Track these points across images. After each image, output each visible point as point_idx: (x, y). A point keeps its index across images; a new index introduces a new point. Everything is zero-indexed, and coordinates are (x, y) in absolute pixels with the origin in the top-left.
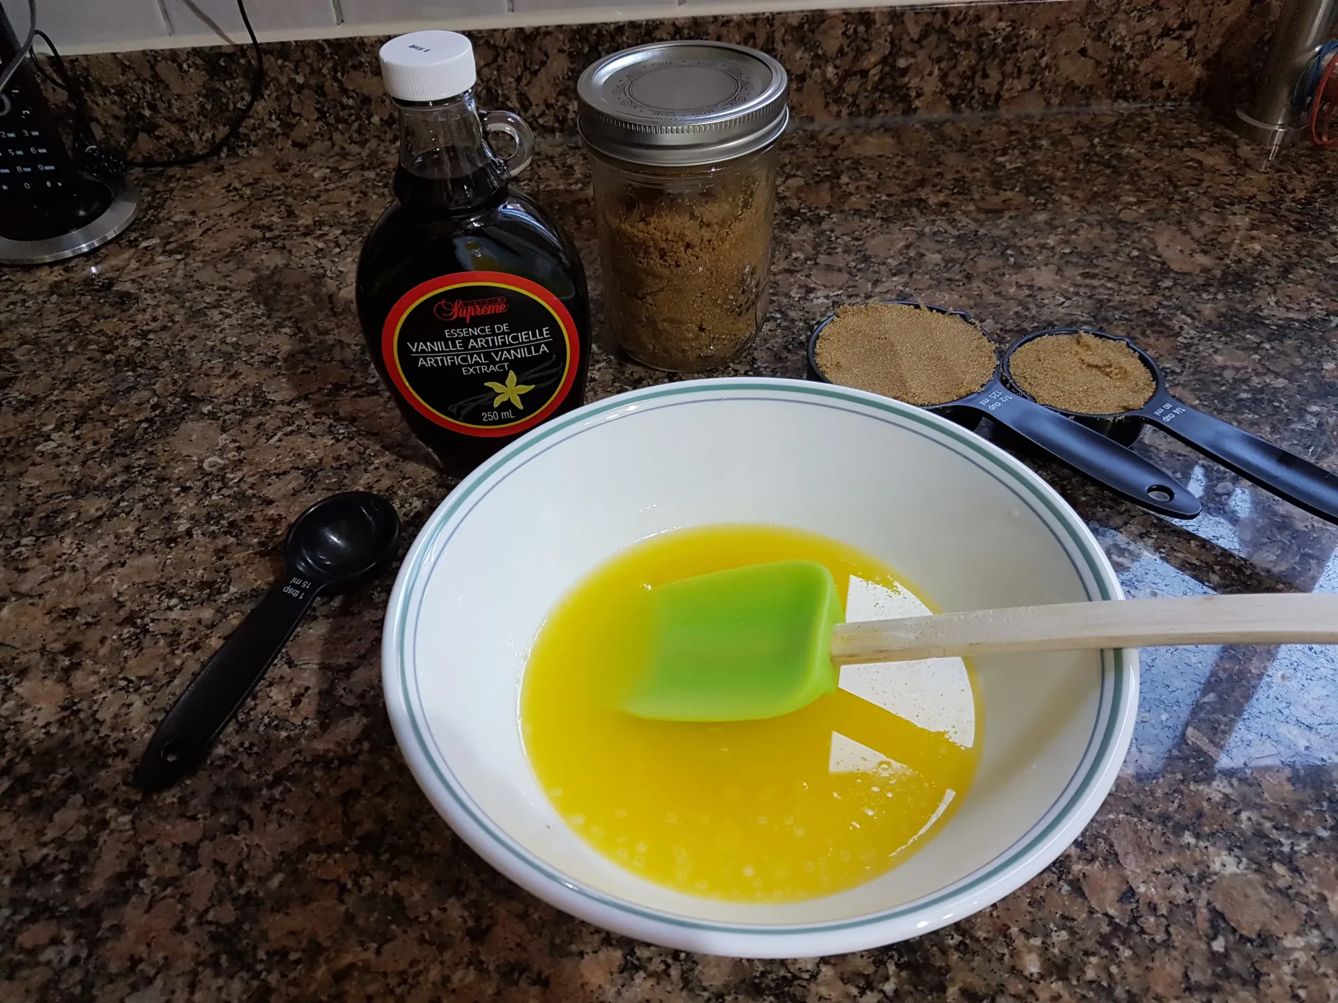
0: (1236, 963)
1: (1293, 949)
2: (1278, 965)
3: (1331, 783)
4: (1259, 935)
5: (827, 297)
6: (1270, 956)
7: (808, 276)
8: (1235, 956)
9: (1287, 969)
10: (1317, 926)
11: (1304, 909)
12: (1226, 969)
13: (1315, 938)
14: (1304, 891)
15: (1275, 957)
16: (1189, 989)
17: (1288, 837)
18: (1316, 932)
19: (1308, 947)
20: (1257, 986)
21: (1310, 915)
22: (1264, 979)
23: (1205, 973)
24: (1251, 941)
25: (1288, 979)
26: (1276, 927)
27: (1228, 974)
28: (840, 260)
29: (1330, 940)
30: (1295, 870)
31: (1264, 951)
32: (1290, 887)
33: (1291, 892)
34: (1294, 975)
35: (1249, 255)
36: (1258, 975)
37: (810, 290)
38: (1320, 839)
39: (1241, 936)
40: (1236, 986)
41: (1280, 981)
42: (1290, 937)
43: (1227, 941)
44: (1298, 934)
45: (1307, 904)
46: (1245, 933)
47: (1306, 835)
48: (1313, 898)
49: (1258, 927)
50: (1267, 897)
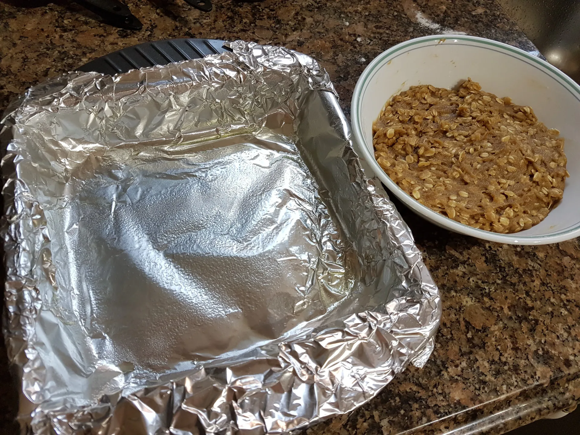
0: (476, 341)
1: (494, 331)
2: (490, 338)
3: (499, 260)
4: (482, 328)
6: (487, 336)
8: (476, 338)
9: (493, 339)
10: (501, 320)
11: (496, 314)
12: (473, 344)
13: (501, 324)
14: (495, 307)
15: (489, 336)
16: (462, 355)
17: (487, 286)
18: (501, 322)
19: (499, 329)
20: (484, 348)
21: (498, 316)
22: (487, 344)
23: (466, 347)
24: (480, 331)
25: (494, 343)
26: (488, 324)
27: (474, 346)
28: (267, 23)
29: (506, 324)
30: (491, 299)
31: (485, 333)
32: (490, 306)
33: (491, 308)
34: (496, 341)
35: (442, 12)
36: (484, 344)
38: (498, 284)
39: (477, 329)
40: (477, 350)
41: (492, 344)
42: (493, 326)
43: (472, 333)
44: (495, 324)
45: (497, 312)
46: (477, 328)
47: (493, 283)
48: (498, 309)
49: (482, 325)
50: (483, 312)
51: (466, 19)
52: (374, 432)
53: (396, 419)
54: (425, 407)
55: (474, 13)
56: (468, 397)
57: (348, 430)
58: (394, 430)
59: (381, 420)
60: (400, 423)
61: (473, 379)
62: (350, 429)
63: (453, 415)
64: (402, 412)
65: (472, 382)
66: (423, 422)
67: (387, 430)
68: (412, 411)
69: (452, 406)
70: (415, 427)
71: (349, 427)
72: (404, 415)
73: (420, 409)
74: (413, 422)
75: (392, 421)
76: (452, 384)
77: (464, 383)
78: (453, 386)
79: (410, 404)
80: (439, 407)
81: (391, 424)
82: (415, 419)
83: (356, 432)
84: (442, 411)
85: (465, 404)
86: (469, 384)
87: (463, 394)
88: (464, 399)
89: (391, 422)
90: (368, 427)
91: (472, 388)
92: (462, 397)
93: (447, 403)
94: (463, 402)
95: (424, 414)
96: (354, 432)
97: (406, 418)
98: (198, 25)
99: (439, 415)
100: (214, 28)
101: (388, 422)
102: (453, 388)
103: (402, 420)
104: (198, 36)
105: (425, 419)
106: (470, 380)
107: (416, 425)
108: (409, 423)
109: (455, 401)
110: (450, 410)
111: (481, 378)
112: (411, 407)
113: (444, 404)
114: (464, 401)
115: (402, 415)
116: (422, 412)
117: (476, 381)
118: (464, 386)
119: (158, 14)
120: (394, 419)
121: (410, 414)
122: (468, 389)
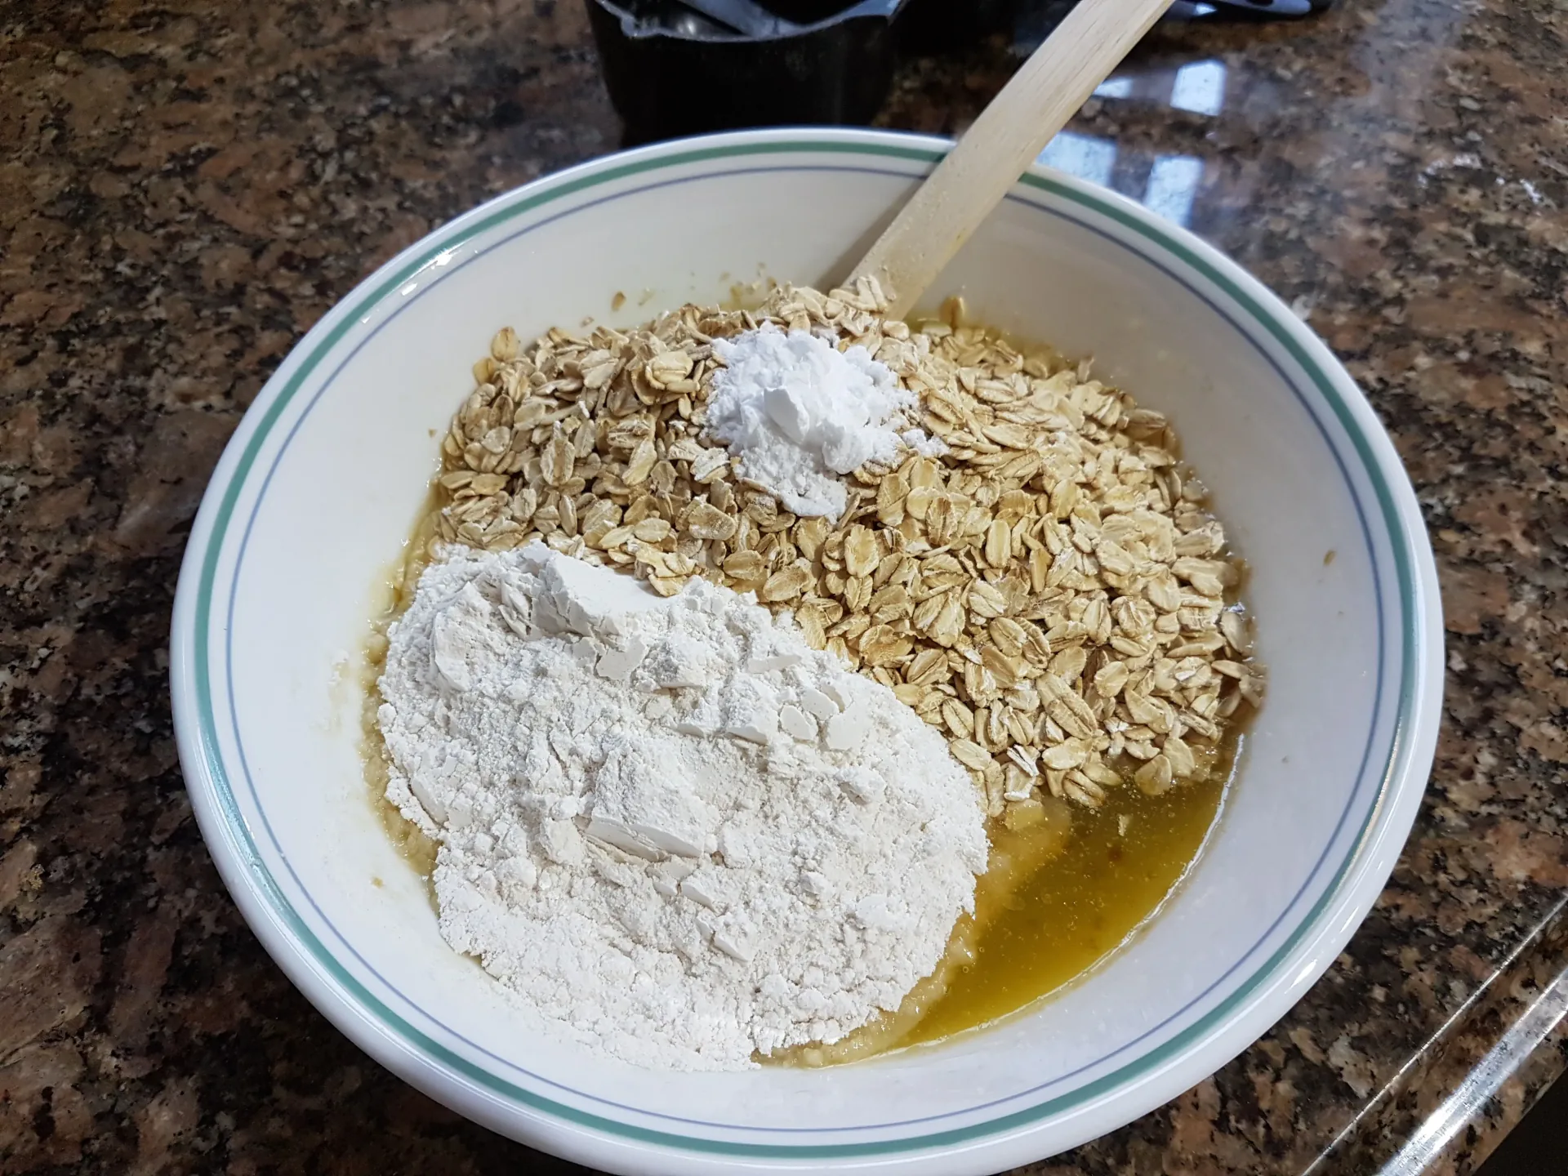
0: (1487, 673)
1: (1521, 620)
2: (1522, 649)
3: (1425, 409)
4: (1483, 626)
5: (437, 46)
6: (1507, 643)
7: (387, 25)
8: (1480, 665)
9: (1531, 646)
10: (1523, 580)
11: (1499, 568)
12: (1481, 685)
13: (1530, 595)
14: (1487, 547)
15: (1514, 641)
16: (1467, 734)
17: (1432, 495)
18: (1527, 587)
19: (1532, 609)
20: (1520, 686)
21: (1509, 571)
22: (1520, 671)
23: (1467, 703)
24: (1480, 637)
25: (1539, 657)
26: (1492, 606)
27: (1487, 691)
29: (1543, 587)
30: (1463, 528)
31: (1499, 639)
32: (1472, 552)
33: (1476, 556)
34: (1541, 649)
36: (1513, 670)
37: (405, 46)
38: (1459, 478)
39: (1470, 637)
40: (1503, 698)
41: (1534, 663)
42: (1510, 608)
43: (1460, 651)
44: (1514, 599)
45: (1498, 560)
46: (1469, 631)
47: (1445, 481)
48: (1499, 550)
49: (1475, 617)
50: (1460, 576)
52: (1321, 1100)
53: (1370, 1027)
54: (1440, 948)
56: (1550, 855)
57: (1239, 1132)
58: (1379, 1064)
59: (1325, 1051)
60: (1388, 1033)
61: (1536, 793)
62: (1243, 1126)
63: (1535, 932)
64: (1379, 993)
65: (1537, 804)
66: (1459, 999)
67: (1360, 1075)
68: (1406, 976)
69: (1519, 905)
70: (1441, 1024)
71: (1237, 1121)
72: (1390, 1004)
73: (1428, 959)
74: (1426, 1011)
75: (1361, 1038)
76: (1482, 837)
77: (1515, 818)
78: (1490, 840)
79: (1388, 959)
80: (1482, 926)
81: (1363, 1050)
82: (1429, 999)
83: (1267, 1126)
84: (1496, 936)
85: (1552, 884)
86: (1533, 816)
87: (1530, 854)
88: (1543, 868)
89: (1358, 1044)
90: (1296, 1093)
91: (1548, 824)
92: (1534, 863)
93: (1500, 904)
94: (1542, 879)
95: (1447, 970)
96: (1261, 1130)
97: (1401, 1008)
98: (202, 59)
99: (1495, 953)
100: (258, 52)
101: (1352, 1046)
102: (1490, 848)
103: (1390, 1022)
104: (215, 91)
105: (1457, 986)
106: (1530, 800)
107: (1440, 1016)
108: (1416, 1022)
109: (1521, 887)
110: (1519, 920)
111: (1557, 780)
112: (1397, 965)
113: (1490, 910)
114: (1544, 875)
115: (1382, 1005)
116: (1438, 968)
117: (1549, 797)
118: (1522, 828)
119: (63, 71)
120: (1366, 1029)
121: (1405, 988)
122: (1536, 831)
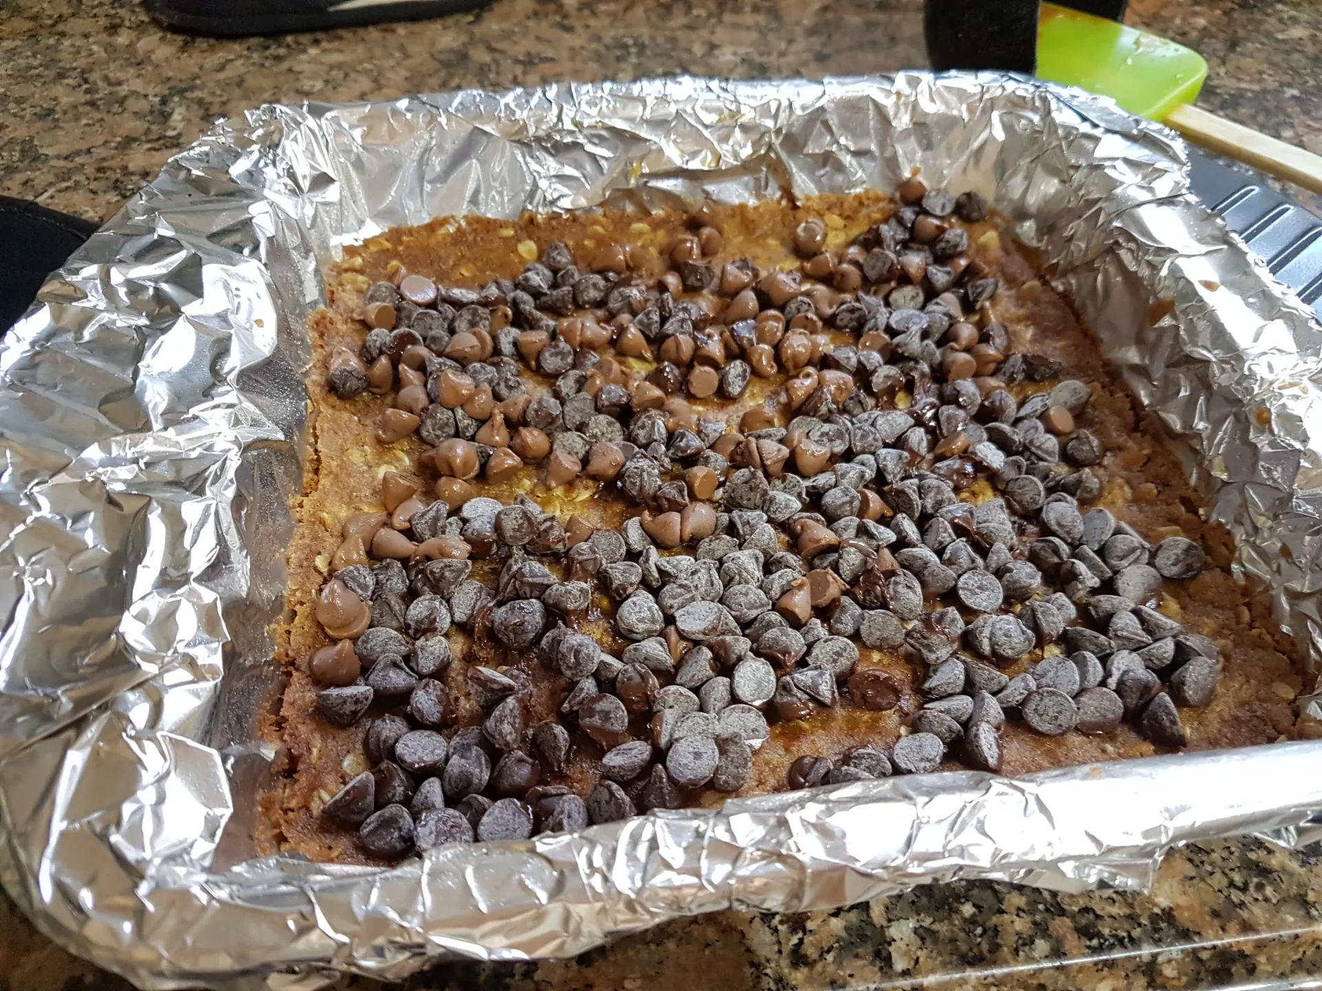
51: (1258, 46)
55: (1280, 36)
